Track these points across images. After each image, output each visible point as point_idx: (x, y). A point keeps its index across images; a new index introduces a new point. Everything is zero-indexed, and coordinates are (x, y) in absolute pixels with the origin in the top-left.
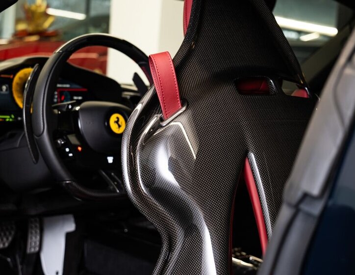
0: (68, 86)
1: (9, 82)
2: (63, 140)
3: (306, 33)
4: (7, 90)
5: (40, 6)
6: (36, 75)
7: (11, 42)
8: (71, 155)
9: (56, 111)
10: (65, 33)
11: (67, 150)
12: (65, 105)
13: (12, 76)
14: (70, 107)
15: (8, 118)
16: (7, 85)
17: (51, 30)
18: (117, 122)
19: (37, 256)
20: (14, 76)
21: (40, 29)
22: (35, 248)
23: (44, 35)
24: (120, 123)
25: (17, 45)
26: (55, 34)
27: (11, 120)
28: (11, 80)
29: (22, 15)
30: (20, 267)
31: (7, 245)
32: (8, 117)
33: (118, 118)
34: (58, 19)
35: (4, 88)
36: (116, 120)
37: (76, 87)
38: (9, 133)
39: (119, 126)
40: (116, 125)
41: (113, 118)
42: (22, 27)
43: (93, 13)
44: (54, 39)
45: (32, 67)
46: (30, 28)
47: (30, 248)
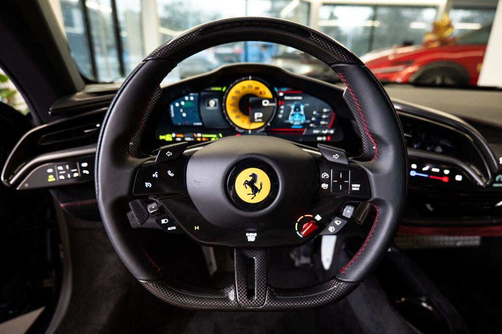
4: (215, 105)
13: (224, 90)
15: (214, 138)
18: (251, 184)
24: (257, 185)
32: (215, 136)
33: (254, 176)
35: (212, 103)
36: (250, 179)
39: (255, 190)
40: (249, 189)
41: (244, 175)
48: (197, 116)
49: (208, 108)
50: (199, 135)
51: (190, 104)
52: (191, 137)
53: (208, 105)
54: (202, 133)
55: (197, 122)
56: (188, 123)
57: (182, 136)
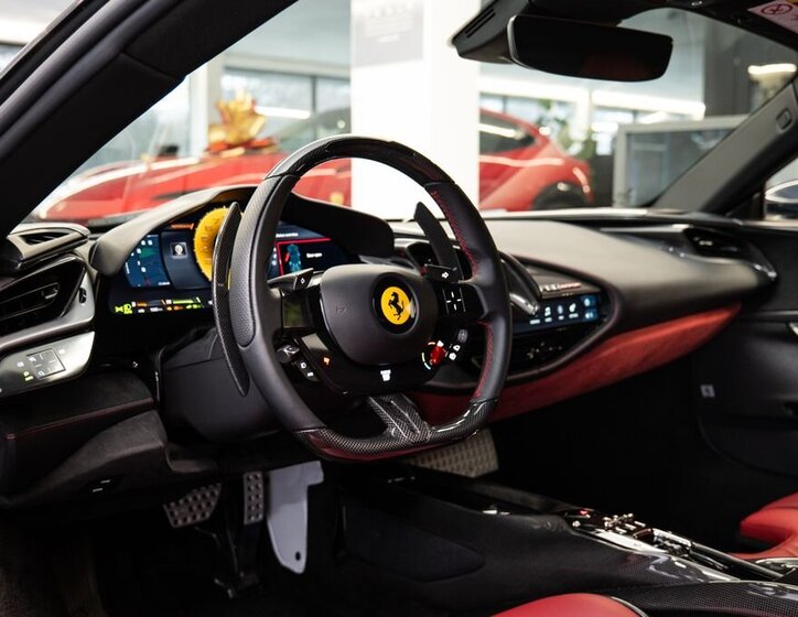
0: (295, 235)
1: (189, 237)
2: (294, 345)
3: (647, 112)
4: (184, 252)
5: (242, 103)
6: (234, 222)
7: (202, 162)
8: (310, 374)
9: (276, 292)
10: (283, 140)
11: (303, 365)
12: (292, 279)
13: (192, 226)
14: (303, 281)
15: (190, 304)
16: (184, 244)
17: (261, 138)
18: (394, 303)
19: (263, 527)
20: (196, 226)
21: (245, 137)
22: (257, 516)
23: (250, 146)
24: (400, 304)
25: (211, 165)
26: (268, 144)
27: (195, 306)
28: (192, 233)
29: (217, 118)
30: (233, 547)
31: (208, 515)
32: (191, 302)
33: (395, 295)
34: (270, 121)
35: (179, 248)
36: (393, 298)
37: (310, 235)
38: (193, 332)
39: (400, 310)
40: (394, 310)
41: (387, 296)
42: (219, 136)
43: (322, 107)
44: (266, 151)
45: (228, 206)
46: (231, 138)
47: (250, 517)
48: (161, 271)
49: (175, 257)
50: (169, 302)
51: (149, 253)
52: (159, 307)
53: (175, 253)
54: (171, 298)
55: (162, 281)
56: (149, 283)
57: (145, 305)
